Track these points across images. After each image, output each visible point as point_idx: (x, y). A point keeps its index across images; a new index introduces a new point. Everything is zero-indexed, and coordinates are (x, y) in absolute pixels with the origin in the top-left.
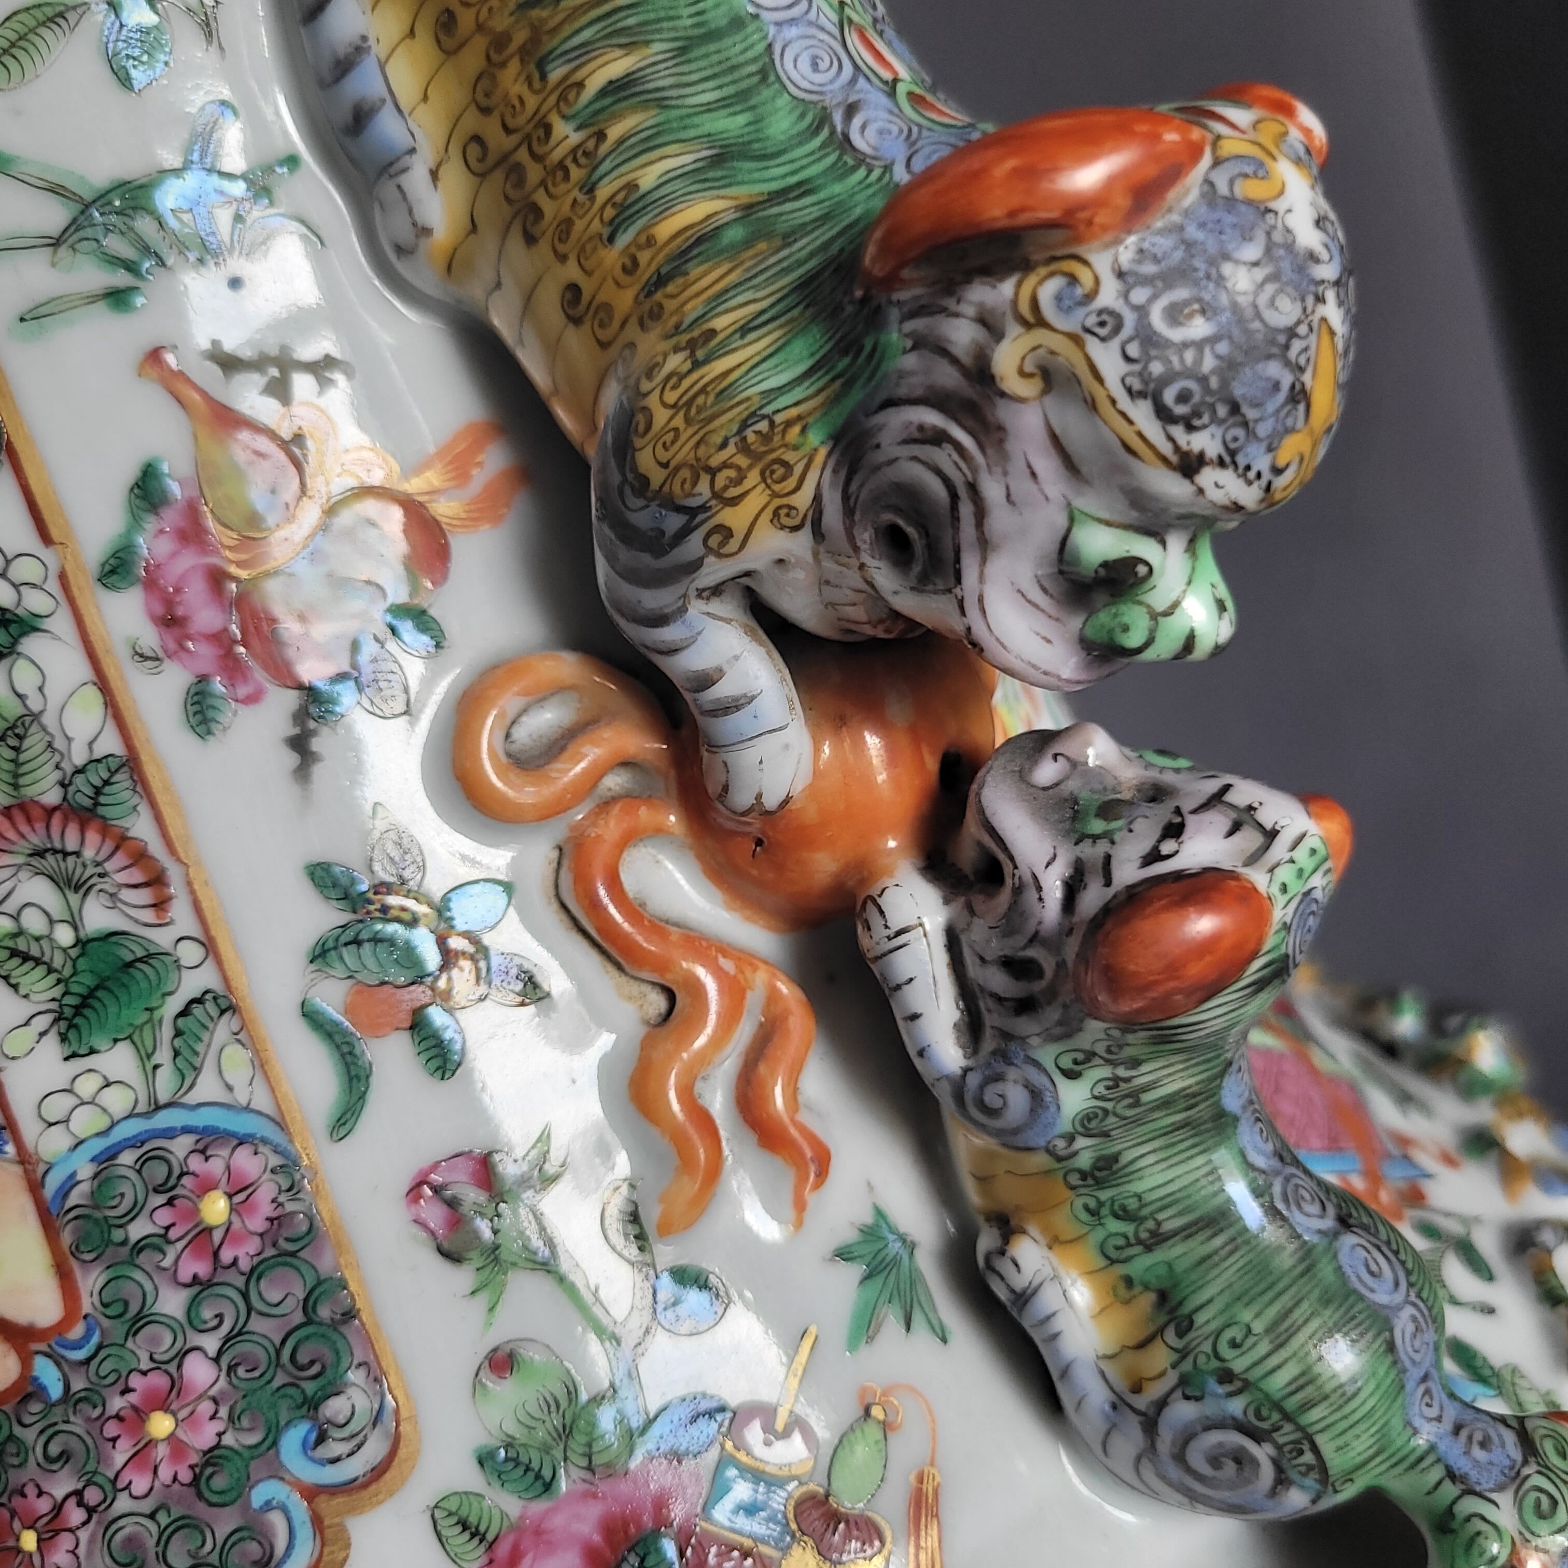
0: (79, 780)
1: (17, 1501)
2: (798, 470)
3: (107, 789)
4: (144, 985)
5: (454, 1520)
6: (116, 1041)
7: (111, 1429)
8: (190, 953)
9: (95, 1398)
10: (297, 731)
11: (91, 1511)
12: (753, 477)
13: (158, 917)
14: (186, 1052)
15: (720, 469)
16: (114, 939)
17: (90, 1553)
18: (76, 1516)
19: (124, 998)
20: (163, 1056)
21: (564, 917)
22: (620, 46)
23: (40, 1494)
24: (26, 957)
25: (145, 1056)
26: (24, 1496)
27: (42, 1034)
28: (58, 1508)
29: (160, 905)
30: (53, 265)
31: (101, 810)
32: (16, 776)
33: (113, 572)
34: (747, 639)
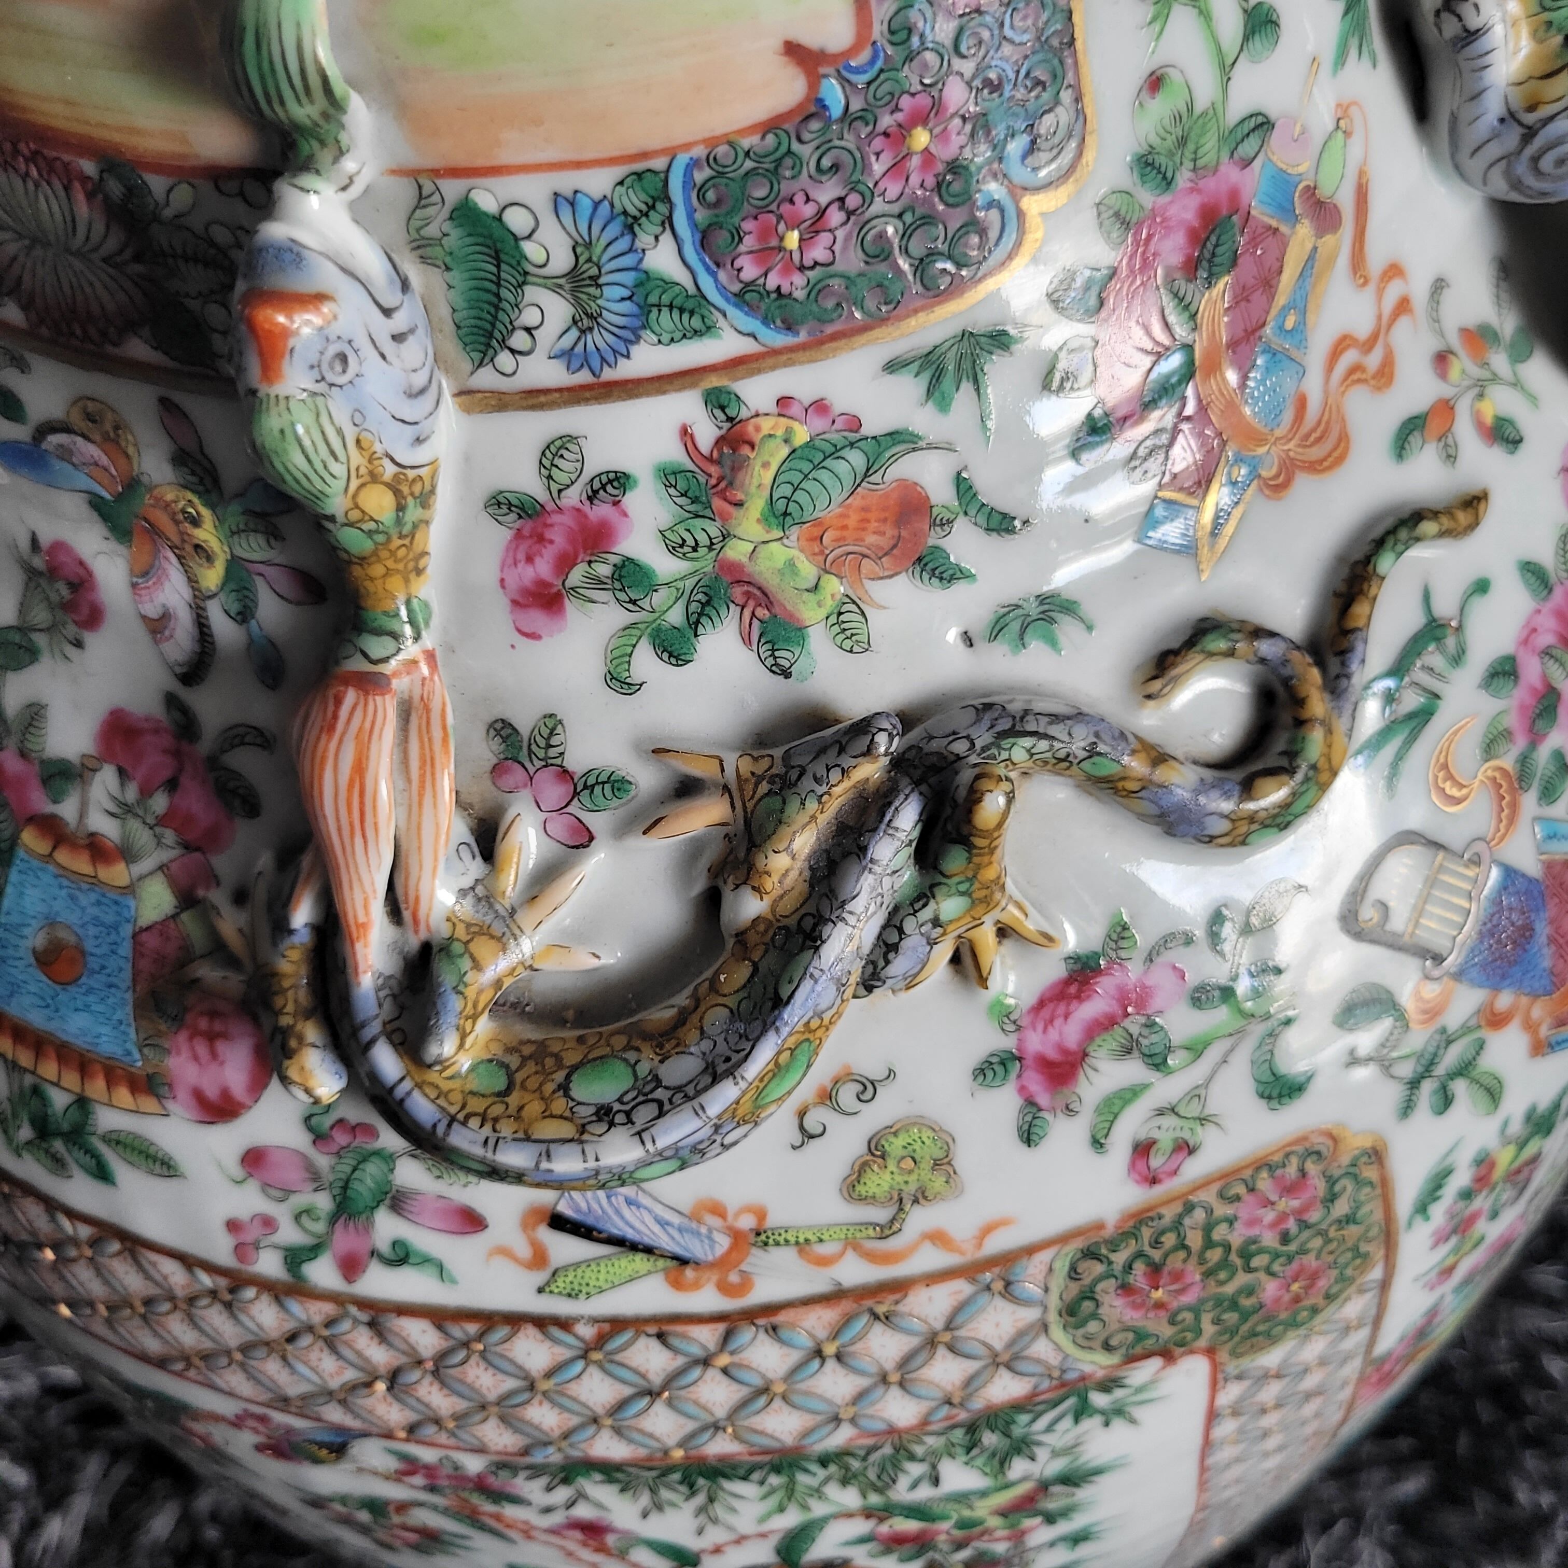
1: (786, 208)
5: (1111, 212)
7: (878, 143)
9: (870, 117)
11: (850, 214)
17: (845, 248)
18: (835, 217)
23: (808, 199)
26: (792, 201)
28: (822, 213)
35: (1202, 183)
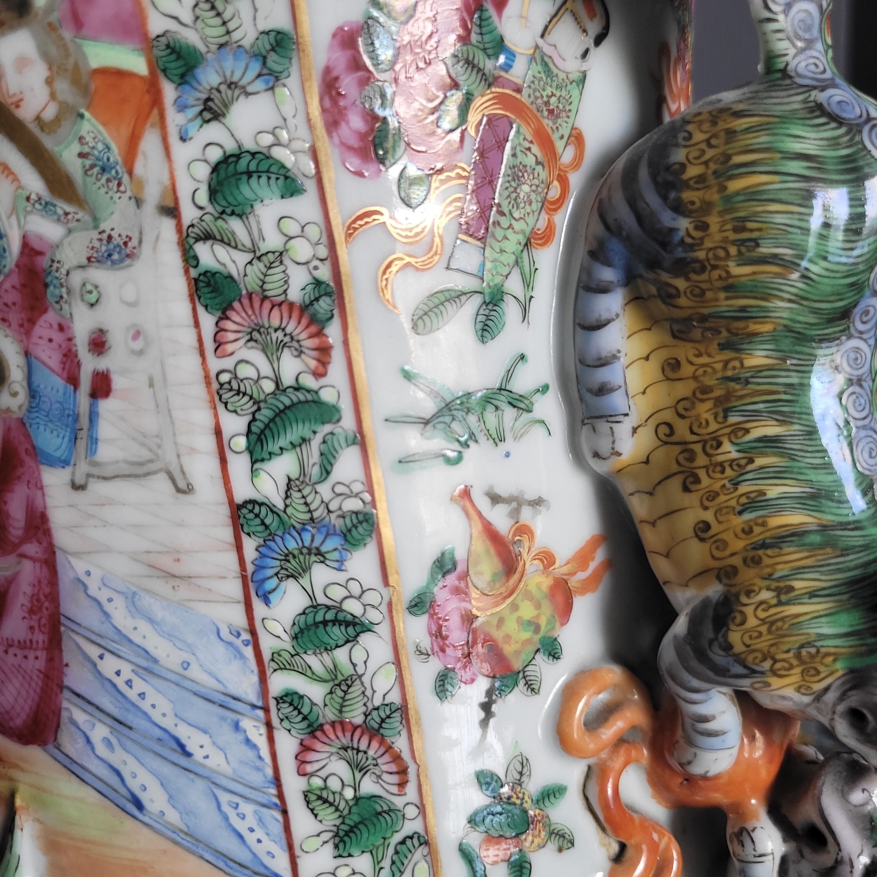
0: (375, 713)
2: (822, 675)
3: (387, 721)
4: (384, 824)
6: (363, 852)
8: (411, 812)
10: (487, 700)
12: (797, 670)
13: (399, 791)
14: (398, 863)
15: (780, 661)
16: (374, 799)
19: (372, 830)
20: (386, 863)
21: (584, 802)
22: (777, 420)
24: (326, 801)
25: (377, 862)
27: (325, 842)
29: (402, 785)
30: (422, 435)
31: (382, 731)
32: (342, 706)
33: (416, 605)
34: (730, 702)
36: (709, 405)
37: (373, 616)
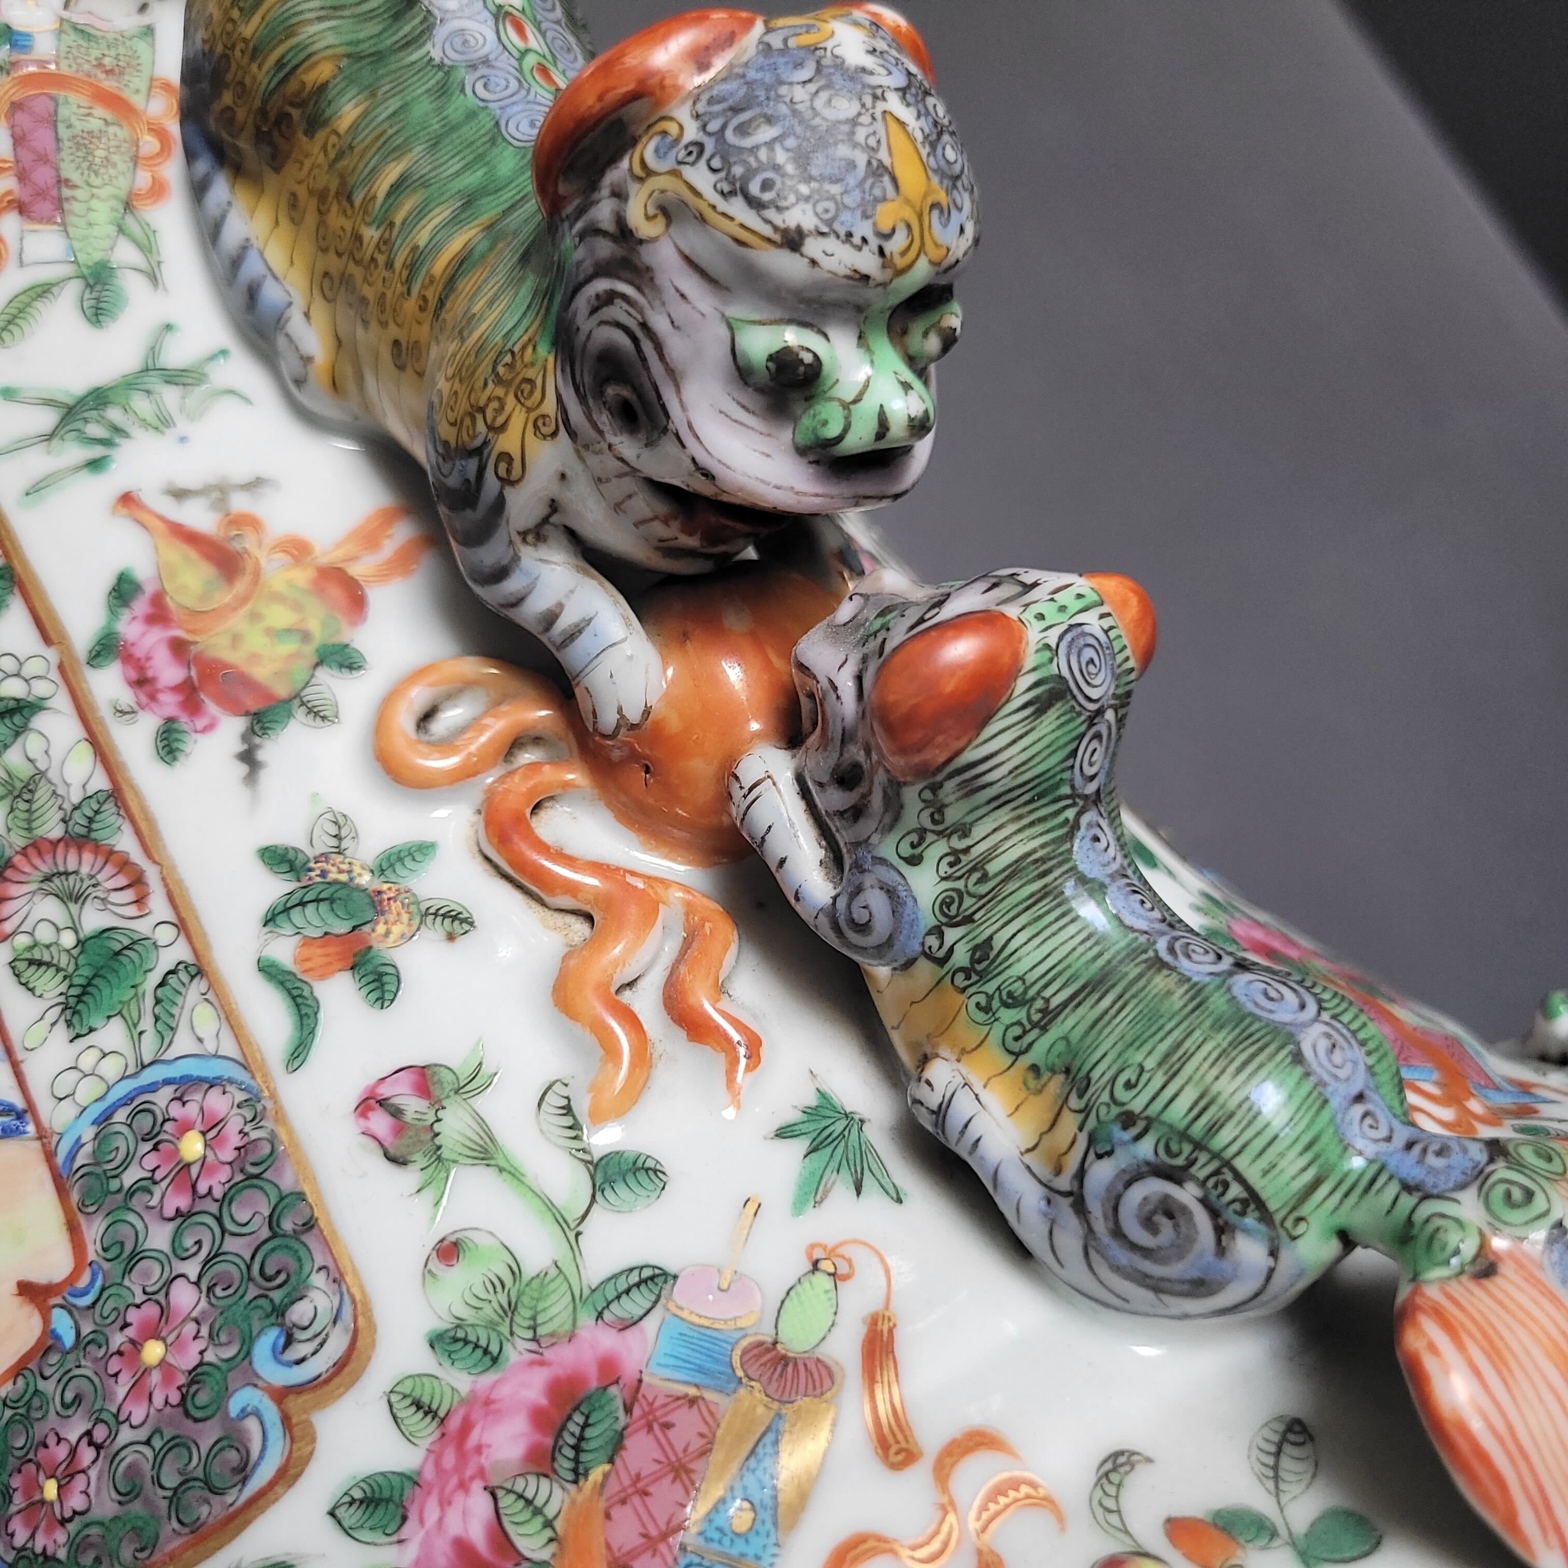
0: (77, 814)
1: (42, 1452)
3: (98, 818)
4: (130, 967)
5: (408, 1401)
6: (109, 1017)
7: (114, 1365)
8: (165, 934)
9: (100, 1338)
10: (245, 747)
11: (98, 1447)
12: (511, 401)
13: (140, 909)
14: (164, 1016)
15: (487, 405)
16: (105, 935)
17: (98, 1489)
18: (87, 1454)
19: (114, 981)
20: (147, 1023)
21: (488, 867)
23: (59, 1440)
24: (39, 964)
25: (132, 1025)
26: (46, 1446)
27: (53, 1024)
28: (73, 1452)
29: (140, 901)
30: (49, 453)
31: (93, 835)
32: (29, 821)
33: (98, 655)
34: (580, 576)
35: (549, 1355)
36: (334, 208)
37: (41, 689)
